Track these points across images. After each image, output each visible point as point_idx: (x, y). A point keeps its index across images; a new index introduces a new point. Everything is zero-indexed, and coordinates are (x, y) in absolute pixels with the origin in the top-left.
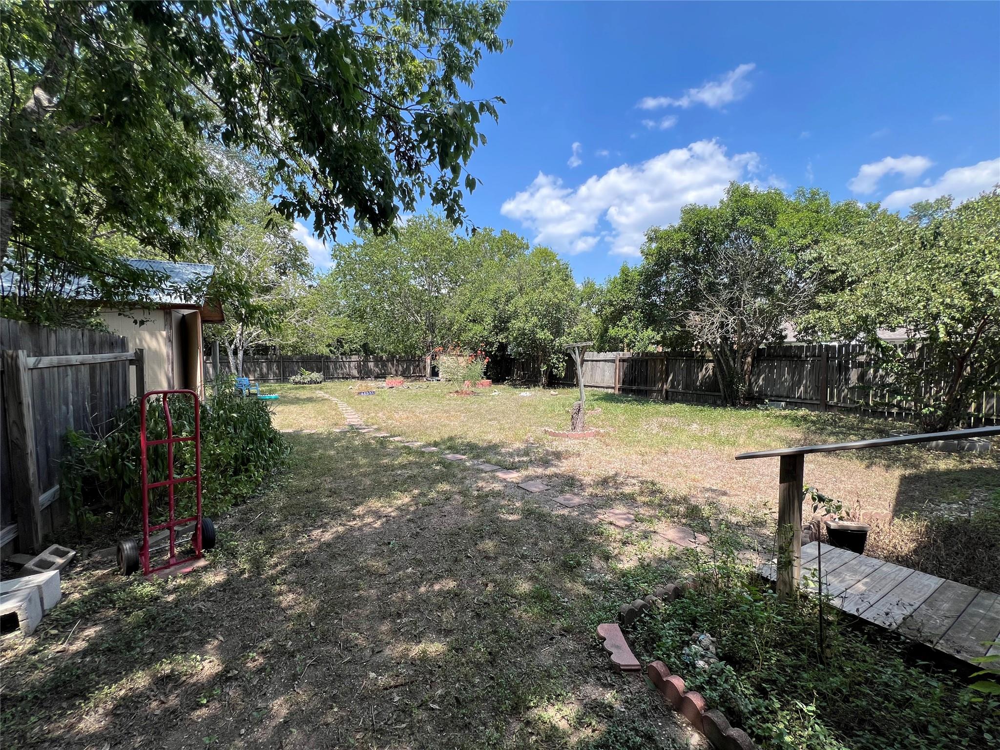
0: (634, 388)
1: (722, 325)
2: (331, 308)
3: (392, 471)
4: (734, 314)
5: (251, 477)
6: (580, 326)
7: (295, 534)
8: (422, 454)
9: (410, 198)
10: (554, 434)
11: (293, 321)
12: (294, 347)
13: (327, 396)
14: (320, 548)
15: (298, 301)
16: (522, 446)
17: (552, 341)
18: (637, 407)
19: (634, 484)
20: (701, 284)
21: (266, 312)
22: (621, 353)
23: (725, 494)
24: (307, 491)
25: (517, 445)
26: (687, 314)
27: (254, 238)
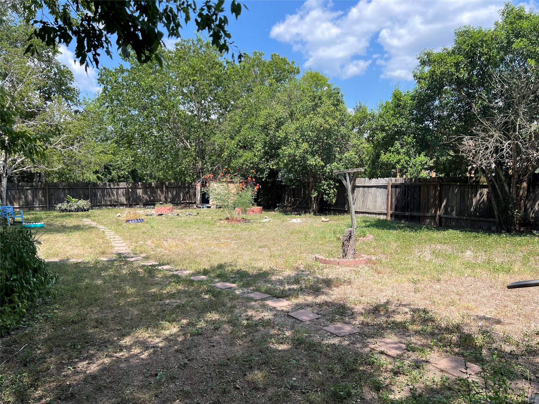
0: (407, 214)
1: (497, 150)
2: (98, 134)
3: (160, 300)
4: (509, 139)
5: (14, 308)
6: (351, 152)
7: (60, 367)
8: (191, 282)
9: (175, 23)
10: (325, 262)
11: (59, 147)
12: (61, 174)
13: (94, 224)
14: (85, 380)
15: (64, 126)
16: (292, 273)
17: (323, 167)
18: (409, 234)
19: (406, 313)
20: (475, 109)
21: (29, 139)
22: (393, 179)
23: (499, 322)
24: (73, 322)
25: (288, 273)
26: (461, 139)
27: (17, 63)
